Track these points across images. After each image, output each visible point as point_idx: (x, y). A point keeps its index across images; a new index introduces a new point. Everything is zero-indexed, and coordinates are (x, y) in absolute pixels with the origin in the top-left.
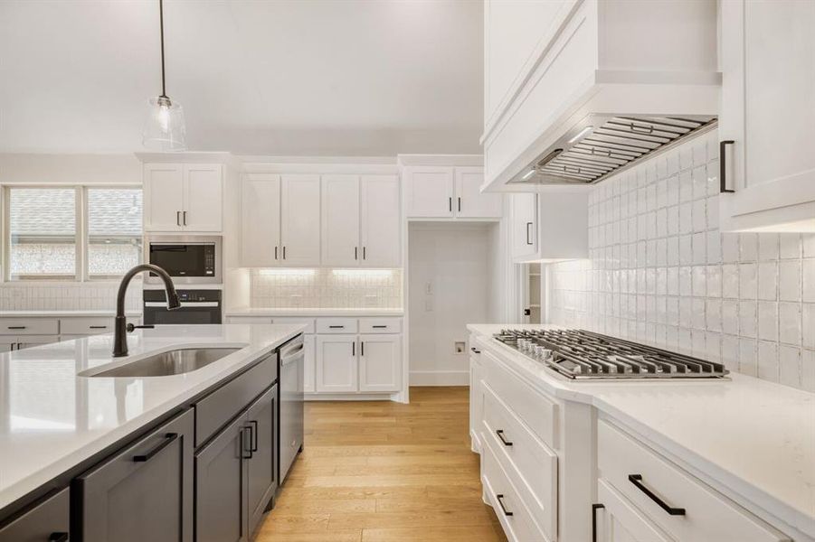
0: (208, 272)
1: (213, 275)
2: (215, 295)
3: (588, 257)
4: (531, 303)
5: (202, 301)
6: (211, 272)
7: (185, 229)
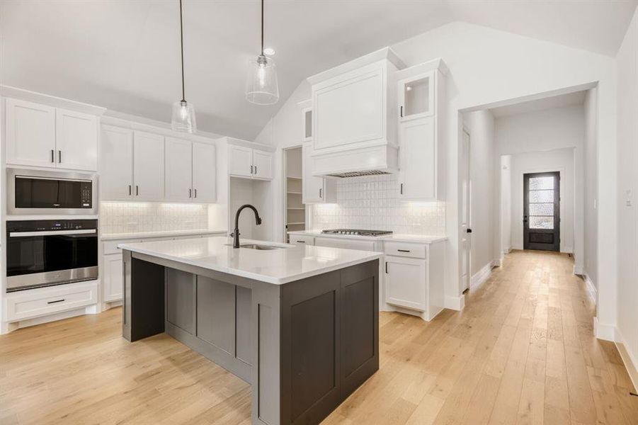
0: (84, 205)
1: (90, 207)
2: (93, 224)
3: (336, 202)
4: (288, 222)
5: (79, 229)
6: (88, 205)
7: (58, 165)
